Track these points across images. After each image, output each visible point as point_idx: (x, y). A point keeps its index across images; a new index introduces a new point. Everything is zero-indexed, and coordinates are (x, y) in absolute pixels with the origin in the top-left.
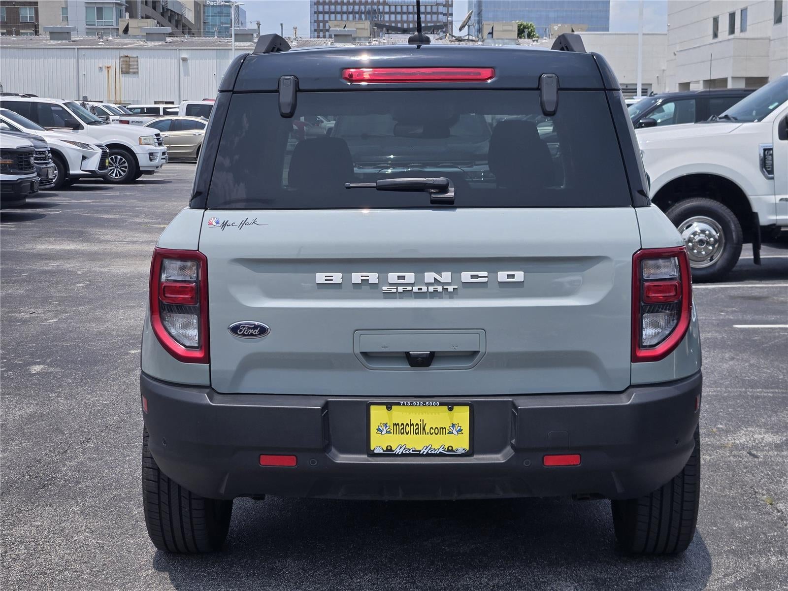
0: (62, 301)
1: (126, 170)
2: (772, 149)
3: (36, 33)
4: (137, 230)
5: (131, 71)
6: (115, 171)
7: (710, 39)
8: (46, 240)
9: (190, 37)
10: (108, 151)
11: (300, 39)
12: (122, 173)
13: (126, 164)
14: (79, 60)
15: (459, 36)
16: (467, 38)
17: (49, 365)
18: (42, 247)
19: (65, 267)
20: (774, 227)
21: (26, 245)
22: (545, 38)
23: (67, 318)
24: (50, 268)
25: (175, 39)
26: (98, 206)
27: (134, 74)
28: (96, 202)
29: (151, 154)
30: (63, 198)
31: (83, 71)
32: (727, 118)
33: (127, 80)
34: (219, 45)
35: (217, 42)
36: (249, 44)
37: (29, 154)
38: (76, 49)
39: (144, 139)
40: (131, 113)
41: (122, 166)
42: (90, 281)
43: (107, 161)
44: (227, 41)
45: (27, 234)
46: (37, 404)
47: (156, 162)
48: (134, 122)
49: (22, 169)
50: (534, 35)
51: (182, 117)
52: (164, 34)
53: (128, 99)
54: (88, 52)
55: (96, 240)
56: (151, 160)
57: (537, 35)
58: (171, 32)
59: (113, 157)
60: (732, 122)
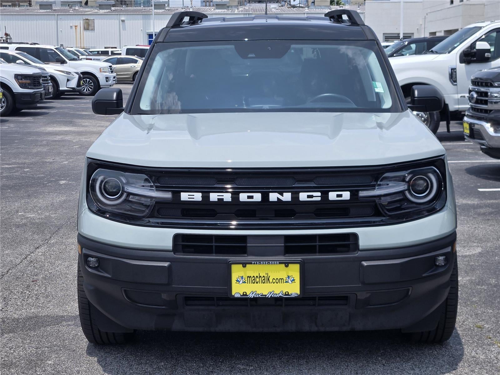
0: (68, 154)
1: (92, 87)
2: (456, 69)
3: (30, 5)
4: (102, 120)
5: (90, 28)
6: (86, 88)
7: (449, 5)
8: (52, 126)
9: (126, 7)
10: (82, 76)
11: (195, 7)
12: (90, 89)
13: (92, 84)
14: (58, 21)
15: (294, 4)
16: (298, 5)
17: (69, 180)
18: (50, 129)
19: (66, 138)
20: (457, 112)
21: (41, 128)
22: (347, 5)
23: (73, 161)
24: (57, 139)
25: (117, 8)
26: (78, 108)
27: (92, 30)
28: (76, 106)
29: (107, 78)
30: (57, 103)
31: (60, 28)
32: (432, 51)
33: (88, 33)
34: (144, 12)
35: (143, 9)
36: (163, 10)
37: (39, 78)
38: (56, 15)
39: (103, 69)
40: (91, 54)
41: (90, 85)
42: (81, 145)
43: (81, 82)
44: (149, 9)
45: (40, 123)
46: (67, 196)
47: (110, 82)
48: (95, 59)
49: (35, 86)
50: (340, 3)
51: (124, 56)
52: (110, 5)
53: (88, 46)
54: (63, 17)
55: (80, 125)
56: (107, 81)
57: (343, 3)
58: (114, 4)
59: (85, 80)
60: (434, 54)
